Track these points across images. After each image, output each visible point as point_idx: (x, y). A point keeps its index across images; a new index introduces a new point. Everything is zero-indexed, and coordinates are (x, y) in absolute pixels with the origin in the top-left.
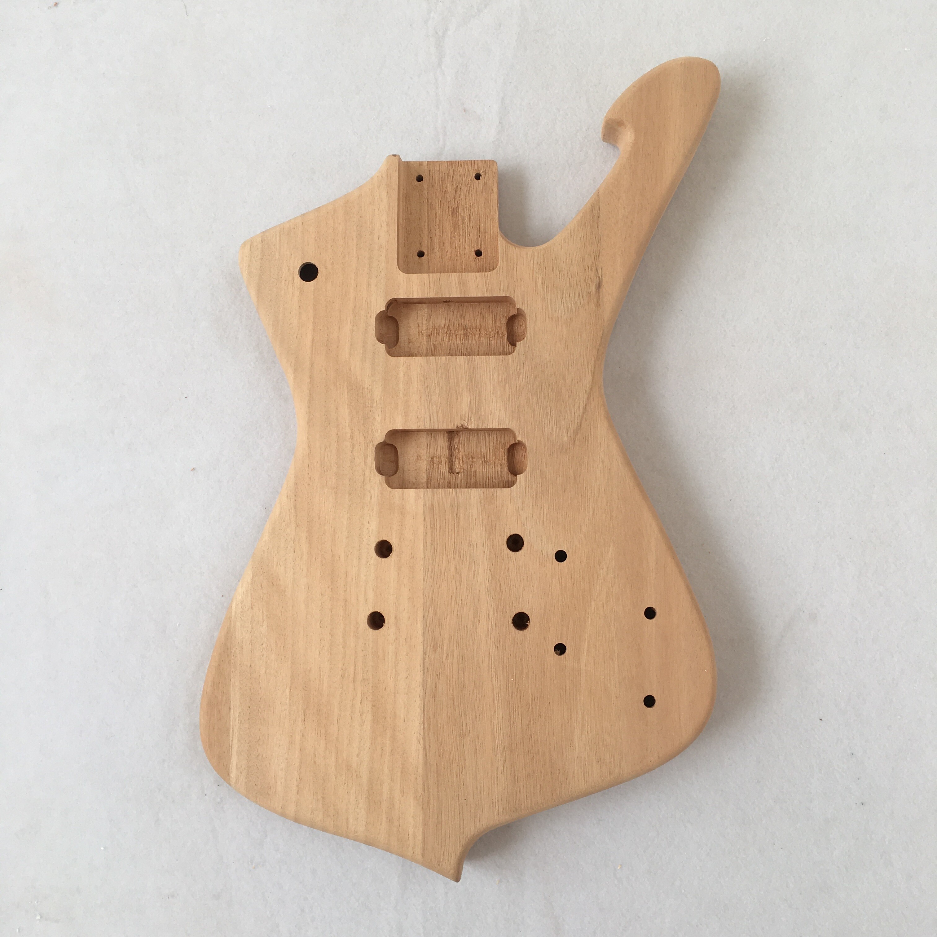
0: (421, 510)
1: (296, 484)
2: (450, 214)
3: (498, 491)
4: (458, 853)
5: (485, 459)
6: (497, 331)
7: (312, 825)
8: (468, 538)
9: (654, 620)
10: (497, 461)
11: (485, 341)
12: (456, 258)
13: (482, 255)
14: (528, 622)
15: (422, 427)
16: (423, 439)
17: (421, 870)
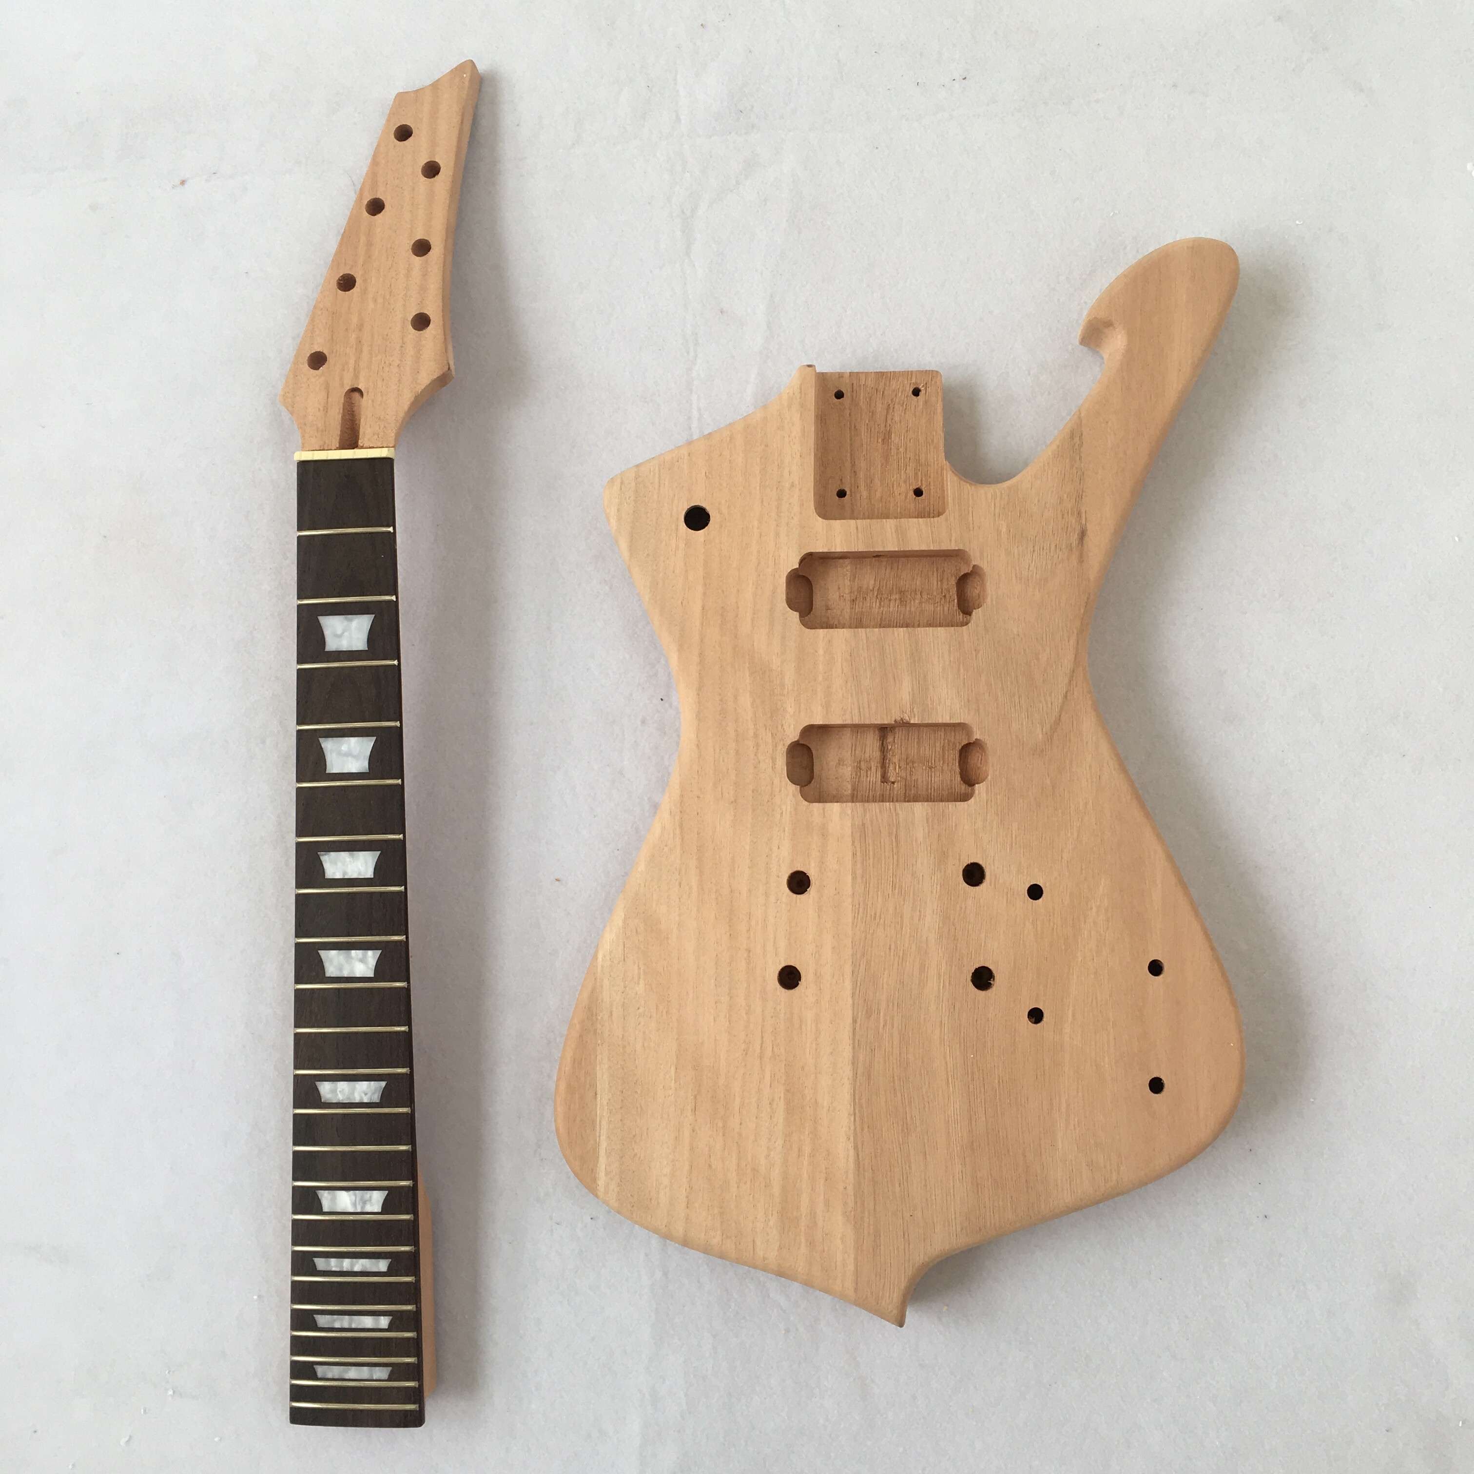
0: (848, 831)
1: (682, 796)
2: (880, 441)
3: (950, 806)
4: (903, 1288)
5: (930, 764)
6: (943, 595)
7: (707, 1250)
8: (911, 868)
9: (1161, 976)
10: (945, 767)
11: (929, 608)
12: (889, 499)
13: (923, 495)
14: (992, 979)
15: (849, 722)
16: (847, 738)
17: (853, 1310)
